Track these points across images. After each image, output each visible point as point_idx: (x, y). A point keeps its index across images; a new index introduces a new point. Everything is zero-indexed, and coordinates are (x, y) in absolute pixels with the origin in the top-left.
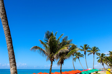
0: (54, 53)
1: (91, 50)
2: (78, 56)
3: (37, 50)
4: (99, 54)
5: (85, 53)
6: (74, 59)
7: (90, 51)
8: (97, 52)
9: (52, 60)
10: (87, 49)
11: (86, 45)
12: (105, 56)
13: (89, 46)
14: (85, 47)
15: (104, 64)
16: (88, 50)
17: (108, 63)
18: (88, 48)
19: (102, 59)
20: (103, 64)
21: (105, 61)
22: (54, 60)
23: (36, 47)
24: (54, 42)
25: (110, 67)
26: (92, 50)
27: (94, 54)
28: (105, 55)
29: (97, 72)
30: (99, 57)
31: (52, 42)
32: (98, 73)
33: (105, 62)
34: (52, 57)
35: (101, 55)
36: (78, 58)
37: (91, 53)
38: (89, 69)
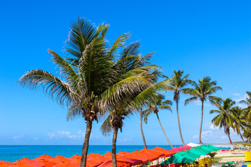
0: (99, 94)
1: (194, 88)
2: (154, 106)
3: (43, 83)
4: (219, 100)
5: (176, 98)
6: (144, 115)
7: (192, 90)
8: (213, 95)
9: (90, 115)
10: (182, 86)
11: (179, 74)
12: (234, 106)
13: (187, 76)
14: (178, 78)
15: (231, 129)
16: (185, 87)
17: (240, 128)
18: (186, 81)
19: (225, 115)
20: (227, 131)
21: (233, 120)
22: (95, 118)
23: (39, 75)
24: (98, 56)
25: (245, 139)
26: (197, 88)
27: (203, 100)
28: (234, 103)
29: (212, 155)
30: (217, 109)
31: (93, 58)
32: (216, 156)
33: (234, 124)
34: (90, 107)
35: (222, 105)
36: (156, 111)
37: (195, 98)
38: (191, 145)
